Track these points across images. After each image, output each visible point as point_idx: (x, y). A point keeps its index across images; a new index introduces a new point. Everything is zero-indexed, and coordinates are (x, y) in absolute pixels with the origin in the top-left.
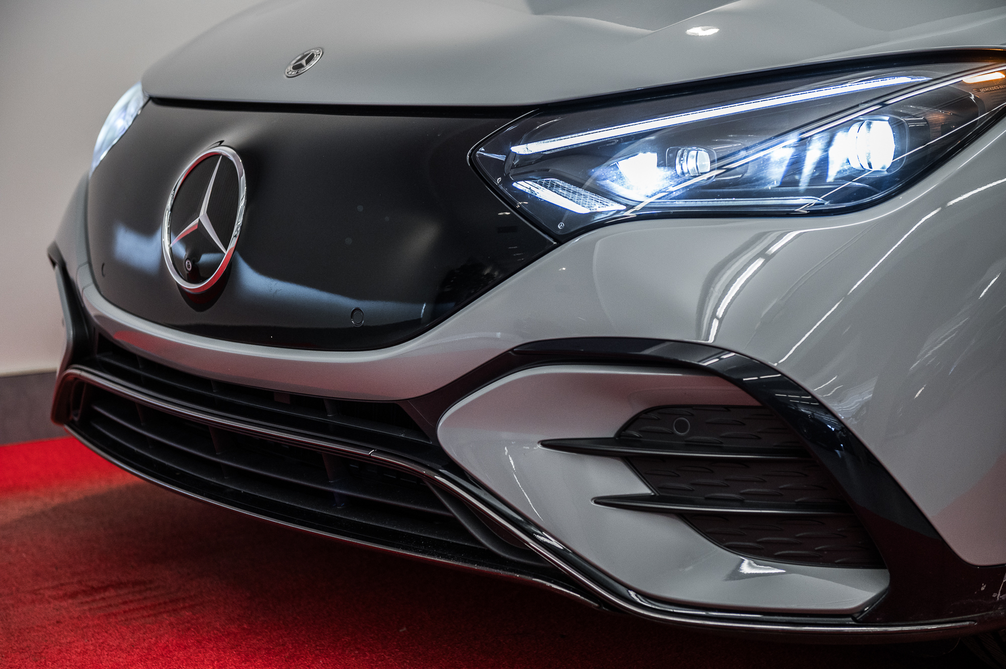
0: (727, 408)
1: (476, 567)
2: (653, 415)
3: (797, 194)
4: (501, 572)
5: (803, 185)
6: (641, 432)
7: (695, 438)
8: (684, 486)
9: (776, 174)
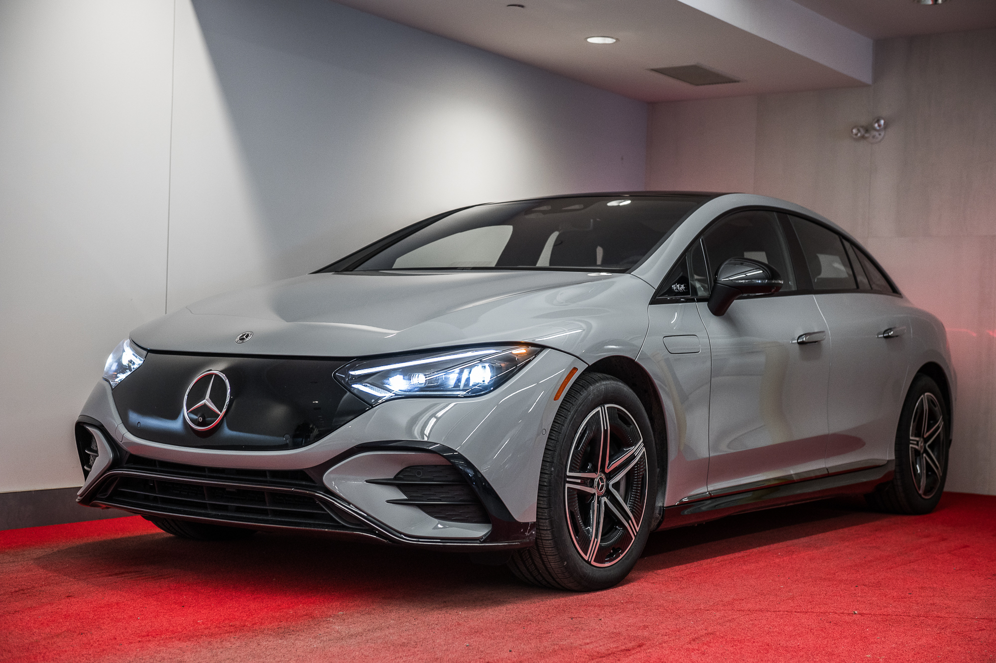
0: (436, 466)
1: (337, 531)
2: (408, 470)
3: (459, 390)
4: (348, 532)
5: (461, 387)
6: (404, 476)
7: (424, 477)
8: (420, 495)
9: (452, 382)
